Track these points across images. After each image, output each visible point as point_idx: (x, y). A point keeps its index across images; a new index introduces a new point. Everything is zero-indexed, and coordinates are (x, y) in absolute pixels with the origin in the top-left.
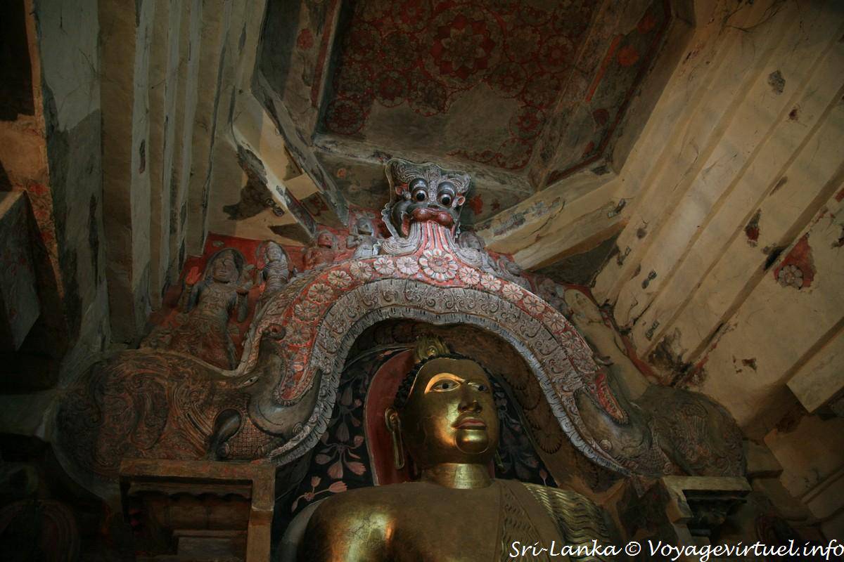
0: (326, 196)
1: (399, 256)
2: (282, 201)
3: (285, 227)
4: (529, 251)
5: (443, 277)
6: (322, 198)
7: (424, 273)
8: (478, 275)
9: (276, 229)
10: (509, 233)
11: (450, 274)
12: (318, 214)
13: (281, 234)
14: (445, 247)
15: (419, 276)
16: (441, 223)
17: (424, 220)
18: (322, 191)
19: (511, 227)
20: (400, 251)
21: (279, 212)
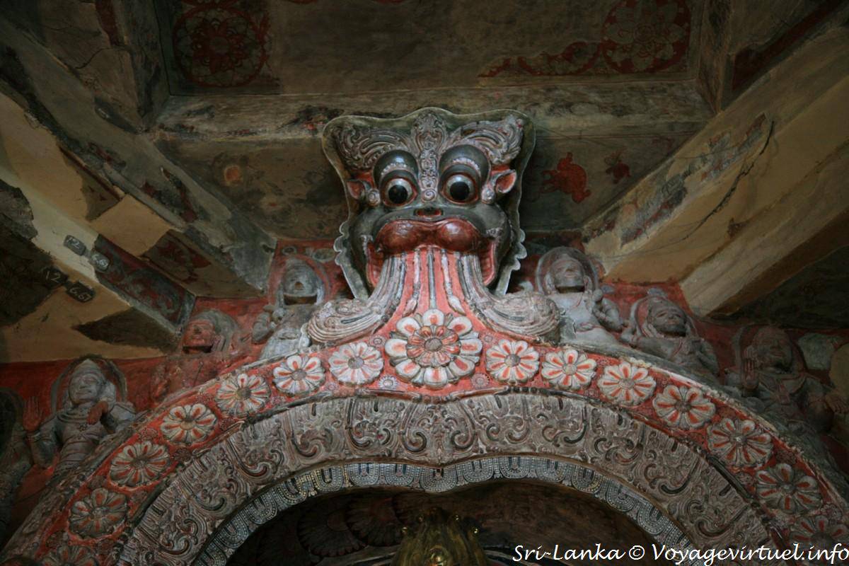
0: (193, 234)
1: (336, 343)
2: (84, 269)
3: (109, 322)
4: (718, 265)
5: (443, 375)
6: (185, 240)
7: (396, 374)
8: (535, 355)
9: (91, 330)
10: (652, 231)
11: (461, 365)
12: (192, 279)
13: (107, 338)
14: (454, 301)
15: (384, 384)
16: (450, 246)
17: (408, 246)
18: (179, 226)
19: (657, 217)
20: (344, 332)
21: (81, 293)
